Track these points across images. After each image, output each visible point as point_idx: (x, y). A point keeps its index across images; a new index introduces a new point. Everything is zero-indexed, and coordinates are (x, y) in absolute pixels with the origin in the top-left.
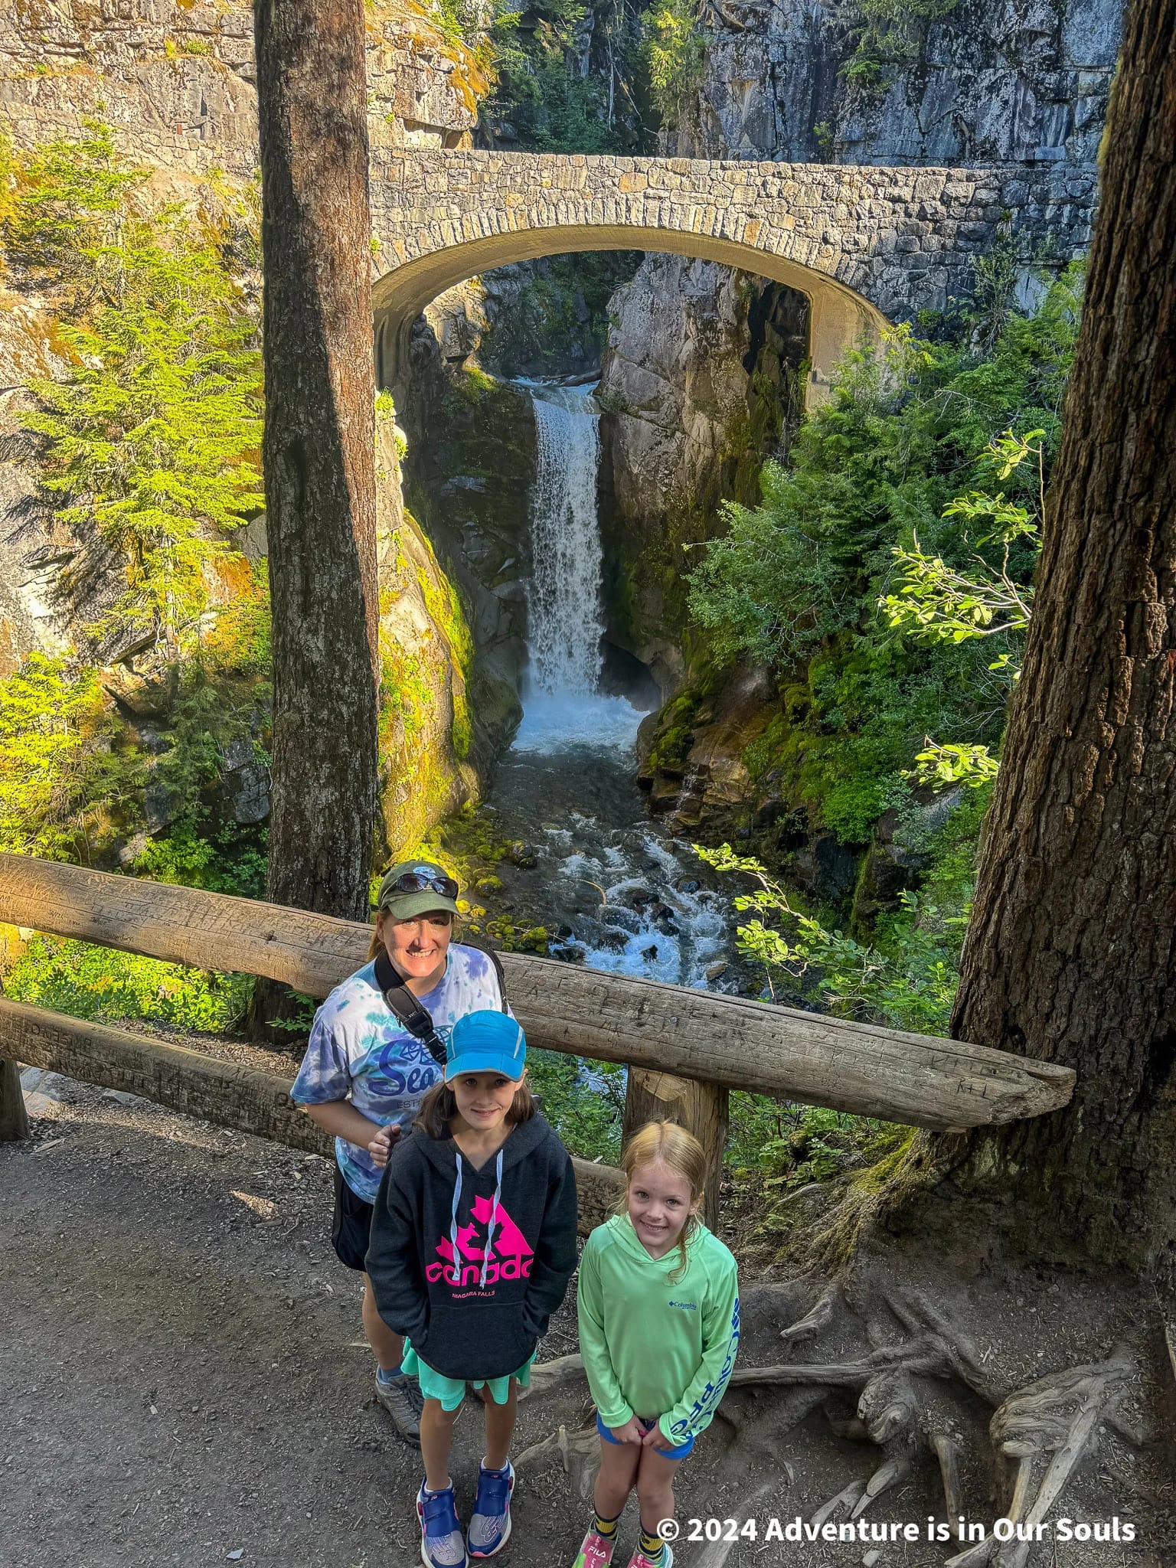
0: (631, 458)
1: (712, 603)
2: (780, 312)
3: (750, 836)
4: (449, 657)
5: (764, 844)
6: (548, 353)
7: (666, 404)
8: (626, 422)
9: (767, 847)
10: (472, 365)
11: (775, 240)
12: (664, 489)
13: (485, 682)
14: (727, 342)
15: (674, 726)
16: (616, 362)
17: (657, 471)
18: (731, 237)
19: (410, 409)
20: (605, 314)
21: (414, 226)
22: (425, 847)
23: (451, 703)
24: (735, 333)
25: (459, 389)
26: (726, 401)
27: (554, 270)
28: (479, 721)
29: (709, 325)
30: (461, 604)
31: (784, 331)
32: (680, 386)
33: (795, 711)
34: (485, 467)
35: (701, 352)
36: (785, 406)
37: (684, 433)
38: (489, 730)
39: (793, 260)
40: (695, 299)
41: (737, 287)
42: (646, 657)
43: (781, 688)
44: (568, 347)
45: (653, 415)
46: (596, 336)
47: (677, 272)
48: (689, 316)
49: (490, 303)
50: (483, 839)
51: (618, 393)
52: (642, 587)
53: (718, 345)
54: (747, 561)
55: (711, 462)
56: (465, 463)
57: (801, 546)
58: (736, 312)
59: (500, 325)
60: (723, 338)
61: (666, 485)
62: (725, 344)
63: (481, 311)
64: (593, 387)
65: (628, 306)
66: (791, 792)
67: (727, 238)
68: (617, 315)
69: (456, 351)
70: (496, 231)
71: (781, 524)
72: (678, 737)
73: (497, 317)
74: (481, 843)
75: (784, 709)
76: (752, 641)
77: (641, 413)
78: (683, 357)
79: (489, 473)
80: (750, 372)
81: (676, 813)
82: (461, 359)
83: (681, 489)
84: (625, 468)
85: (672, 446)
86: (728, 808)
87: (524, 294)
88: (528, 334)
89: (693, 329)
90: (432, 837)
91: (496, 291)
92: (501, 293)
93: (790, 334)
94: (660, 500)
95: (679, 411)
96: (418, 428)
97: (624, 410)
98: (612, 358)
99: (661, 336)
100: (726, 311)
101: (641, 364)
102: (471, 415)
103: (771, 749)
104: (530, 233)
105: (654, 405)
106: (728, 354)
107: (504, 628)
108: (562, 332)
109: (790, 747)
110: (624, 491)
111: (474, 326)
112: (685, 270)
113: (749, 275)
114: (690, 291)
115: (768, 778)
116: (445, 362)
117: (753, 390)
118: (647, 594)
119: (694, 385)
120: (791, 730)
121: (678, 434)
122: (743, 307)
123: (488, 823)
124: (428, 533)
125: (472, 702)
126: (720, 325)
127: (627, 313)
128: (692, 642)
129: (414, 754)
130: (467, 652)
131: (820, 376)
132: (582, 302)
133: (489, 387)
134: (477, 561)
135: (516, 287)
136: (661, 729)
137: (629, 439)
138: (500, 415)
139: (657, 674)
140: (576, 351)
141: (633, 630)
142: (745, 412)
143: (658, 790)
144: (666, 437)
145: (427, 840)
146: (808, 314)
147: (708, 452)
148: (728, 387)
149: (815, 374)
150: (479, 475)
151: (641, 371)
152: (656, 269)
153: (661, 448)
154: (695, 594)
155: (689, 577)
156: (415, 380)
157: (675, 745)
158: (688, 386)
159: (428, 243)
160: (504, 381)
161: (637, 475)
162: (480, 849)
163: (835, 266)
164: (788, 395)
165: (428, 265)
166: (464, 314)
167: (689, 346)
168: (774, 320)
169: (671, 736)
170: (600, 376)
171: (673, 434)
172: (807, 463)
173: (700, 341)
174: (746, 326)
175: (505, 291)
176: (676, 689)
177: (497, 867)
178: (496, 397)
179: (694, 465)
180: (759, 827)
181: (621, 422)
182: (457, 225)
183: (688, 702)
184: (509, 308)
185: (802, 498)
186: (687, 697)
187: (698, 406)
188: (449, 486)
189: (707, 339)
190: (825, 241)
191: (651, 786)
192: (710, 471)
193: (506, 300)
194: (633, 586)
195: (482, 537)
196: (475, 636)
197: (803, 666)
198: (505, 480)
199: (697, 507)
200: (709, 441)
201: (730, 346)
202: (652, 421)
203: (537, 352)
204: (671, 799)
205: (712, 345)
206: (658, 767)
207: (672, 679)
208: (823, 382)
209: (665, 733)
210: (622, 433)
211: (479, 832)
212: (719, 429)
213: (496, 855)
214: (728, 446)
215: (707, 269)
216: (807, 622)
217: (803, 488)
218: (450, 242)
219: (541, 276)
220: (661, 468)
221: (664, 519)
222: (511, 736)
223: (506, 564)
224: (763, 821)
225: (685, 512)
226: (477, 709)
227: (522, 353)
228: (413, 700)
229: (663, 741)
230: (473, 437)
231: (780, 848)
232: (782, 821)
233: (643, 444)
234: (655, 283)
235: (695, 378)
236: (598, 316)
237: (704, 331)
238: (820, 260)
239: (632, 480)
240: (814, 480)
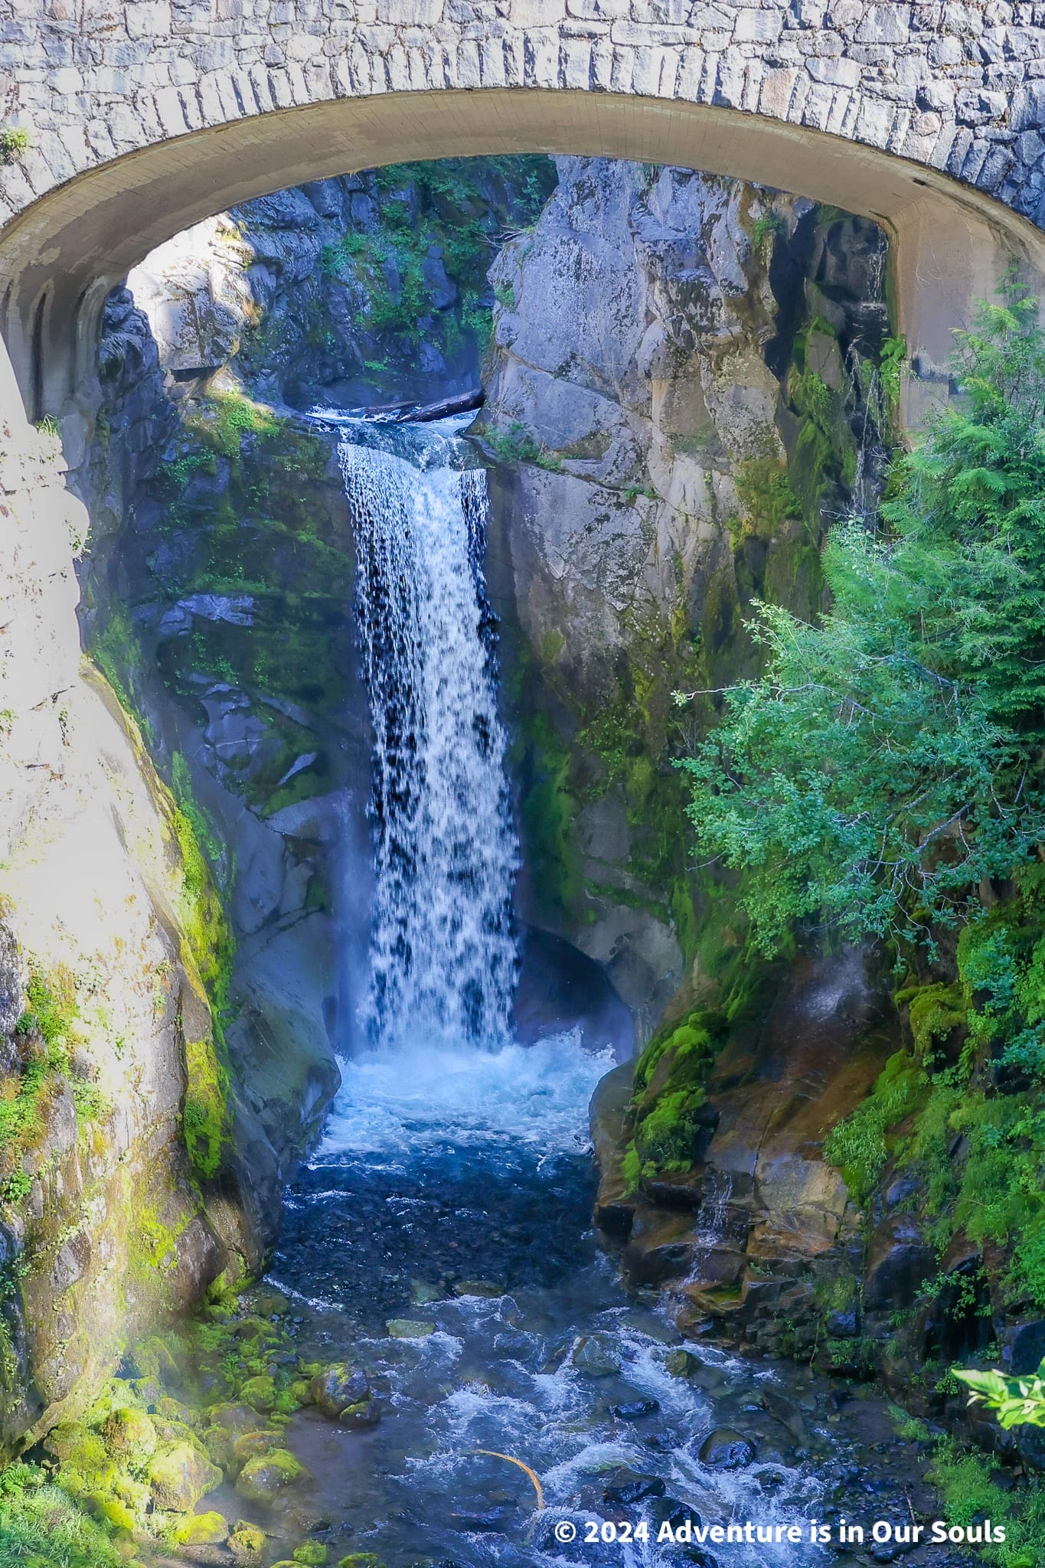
0: (549, 548)
1: (742, 814)
2: (832, 260)
3: (858, 1330)
4: (175, 955)
5: (891, 1347)
6: (375, 365)
7: (615, 445)
8: (534, 480)
9: (899, 1354)
10: (225, 386)
11: (822, 108)
12: (620, 606)
13: (255, 1012)
14: (729, 323)
15: (674, 1089)
16: (511, 372)
17: (602, 572)
18: (735, 102)
19: (98, 464)
20: (485, 288)
21: (103, 99)
22: (123, 1387)
23: (181, 1056)
24: (747, 304)
25: (197, 431)
26: (734, 429)
27: (382, 216)
28: (242, 1096)
29: (694, 293)
30: (203, 849)
31: (841, 293)
32: (642, 411)
33: (936, 1043)
34: (252, 576)
35: (680, 342)
36: (856, 429)
37: (653, 496)
38: (267, 1116)
39: (860, 142)
40: (662, 247)
41: (745, 220)
42: (599, 947)
43: (898, 996)
44: (414, 355)
45: (590, 467)
46: (469, 333)
47: (624, 201)
48: (652, 279)
49: (259, 272)
50: (255, 1364)
51: (515, 430)
52: (583, 803)
53: (711, 329)
54: (812, 724)
55: (713, 549)
56: (211, 569)
57: (922, 689)
58: (744, 265)
59: (279, 314)
60: (723, 314)
61: (622, 597)
62: (726, 323)
63: (243, 287)
64: (464, 421)
65: (531, 268)
66: (943, 1223)
67: (728, 106)
68: (509, 286)
69: (193, 358)
70: (267, 104)
71: (876, 649)
72: (682, 1113)
73: (273, 298)
74: (252, 1374)
75: (910, 1042)
76: (837, 892)
77: (564, 463)
78: (644, 356)
79: (261, 588)
80: (780, 374)
81: (688, 1283)
82: (204, 374)
83: (653, 603)
84: (536, 568)
85: (630, 524)
86: (804, 1268)
87: (324, 258)
88: (335, 332)
89: (660, 300)
90: (141, 1364)
91: (270, 249)
92: (281, 254)
93: (856, 299)
94: (611, 626)
95: (640, 457)
96: (114, 503)
97: (530, 459)
98: (503, 364)
99: (599, 320)
100: (726, 264)
101: (562, 371)
102: (223, 479)
103: (889, 1130)
104: (334, 111)
105: (590, 447)
106: (735, 345)
107: (294, 899)
108: (402, 327)
109: (931, 1124)
110: (535, 613)
111: (228, 314)
112: (640, 197)
113: (768, 194)
114: (651, 231)
115: (891, 1194)
116: (170, 381)
117: (790, 409)
118: (598, 819)
119: (668, 405)
120: (929, 1088)
121: (642, 500)
122: (758, 256)
123: (265, 1326)
124: (133, 704)
125: (229, 1056)
126: (715, 292)
127: (529, 281)
128: (697, 910)
129: (98, 1171)
130: (216, 949)
131: (928, 366)
132: (440, 273)
133: (259, 425)
134: (241, 761)
135: (310, 245)
136: (641, 1099)
137: (543, 514)
138: (280, 474)
139: (624, 982)
140: (431, 358)
141: (568, 891)
142: (775, 452)
143: (645, 1233)
144: (619, 505)
145: (128, 1371)
146: (887, 265)
147: (705, 530)
148: (738, 405)
149: (916, 364)
150: (238, 593)
151: (561, 385)
152: (581, 200)
153: (609, 528)
154: (702, 797)
155: (691, 764)
156: (108, 409)
157: (676, 1131)
158: (657, 408)
159: (130, 129)
160: (288, 413)
161: (561, 580)
162: (249, 1388)
163: (946, 150)
164: (861, 407)
165: (133, 176)
166: (207, 290)
167: (657, 332)
168: (821, 276)
169: (666, 1113)
170: (479, 402)
171: (632, 500)
172: (918, 528)
173: (676, 323)
174: (766, 289)
175: (288, 250)
176: (670, 1013)
177: (289, 1427)
178: (271, 444)
179: (677, 557)
180: (878, 1307)
181: (526, 483)
182: (189, 96)
183: (700, 1036)
184: (297, 282)
185: (915, 597)
186: (696, 1025)
187: (680, 444)
188: (178, 614)
189: (690, 318)
190: (923, 104)
191: (629, 1226)
192: (712, 566)
193: (290, 267)
194: (564, 803)
195: (247, 712)
196: (232, 916)
197: (947, 938)
198: (292, 599)
199: (691, 635)
200: (706, 508)
201: (737, 329)
202: (587, 478)
203: (352, 364)
204: (674, 1253)
205: (700, 330)
206: (642, 1181)
207: (655, 990)
208: (932, 377)
209: (651, 1107)
210: (527, 503)
211: (246, 1347)
212: (726, 486)
213: (287, 1401)
214: (746, 516)
215: (684, 192)
216: (947, 851)
217: (915, 577)
218: (176, 127)
219: (359, 227)
220: (612, 564)
221: (622, 664)
222: (317, 1129)
223: (299, 765)
224: (886, 1294)
225: (663, 649)
226: (238, 1070)
227: (324, 365)
228: (96, 1053)
229: (649, 1123)
230: (227, 520)
231: (927, 1354)
232: (932, 1291)
233: (572, 520)
234: (583, 223)
235: (671, 393)
236: (471, 297)
237: (684, 304)
238: (915, 140)
239: (553, 590)
240: (939, 560)
